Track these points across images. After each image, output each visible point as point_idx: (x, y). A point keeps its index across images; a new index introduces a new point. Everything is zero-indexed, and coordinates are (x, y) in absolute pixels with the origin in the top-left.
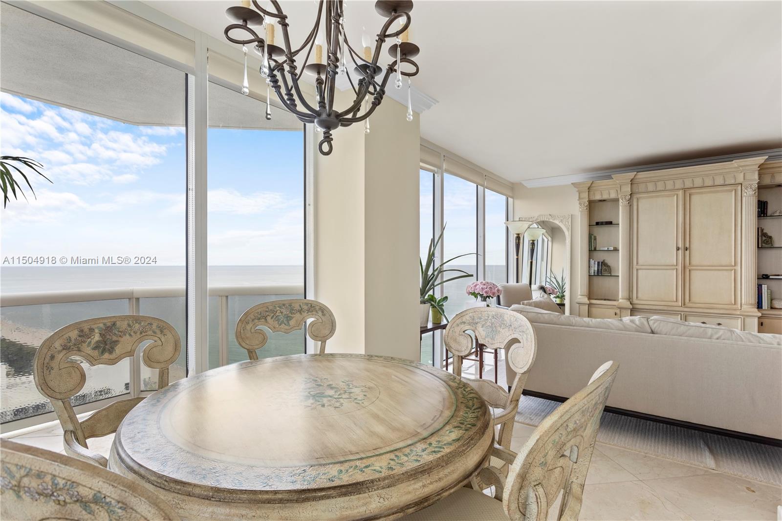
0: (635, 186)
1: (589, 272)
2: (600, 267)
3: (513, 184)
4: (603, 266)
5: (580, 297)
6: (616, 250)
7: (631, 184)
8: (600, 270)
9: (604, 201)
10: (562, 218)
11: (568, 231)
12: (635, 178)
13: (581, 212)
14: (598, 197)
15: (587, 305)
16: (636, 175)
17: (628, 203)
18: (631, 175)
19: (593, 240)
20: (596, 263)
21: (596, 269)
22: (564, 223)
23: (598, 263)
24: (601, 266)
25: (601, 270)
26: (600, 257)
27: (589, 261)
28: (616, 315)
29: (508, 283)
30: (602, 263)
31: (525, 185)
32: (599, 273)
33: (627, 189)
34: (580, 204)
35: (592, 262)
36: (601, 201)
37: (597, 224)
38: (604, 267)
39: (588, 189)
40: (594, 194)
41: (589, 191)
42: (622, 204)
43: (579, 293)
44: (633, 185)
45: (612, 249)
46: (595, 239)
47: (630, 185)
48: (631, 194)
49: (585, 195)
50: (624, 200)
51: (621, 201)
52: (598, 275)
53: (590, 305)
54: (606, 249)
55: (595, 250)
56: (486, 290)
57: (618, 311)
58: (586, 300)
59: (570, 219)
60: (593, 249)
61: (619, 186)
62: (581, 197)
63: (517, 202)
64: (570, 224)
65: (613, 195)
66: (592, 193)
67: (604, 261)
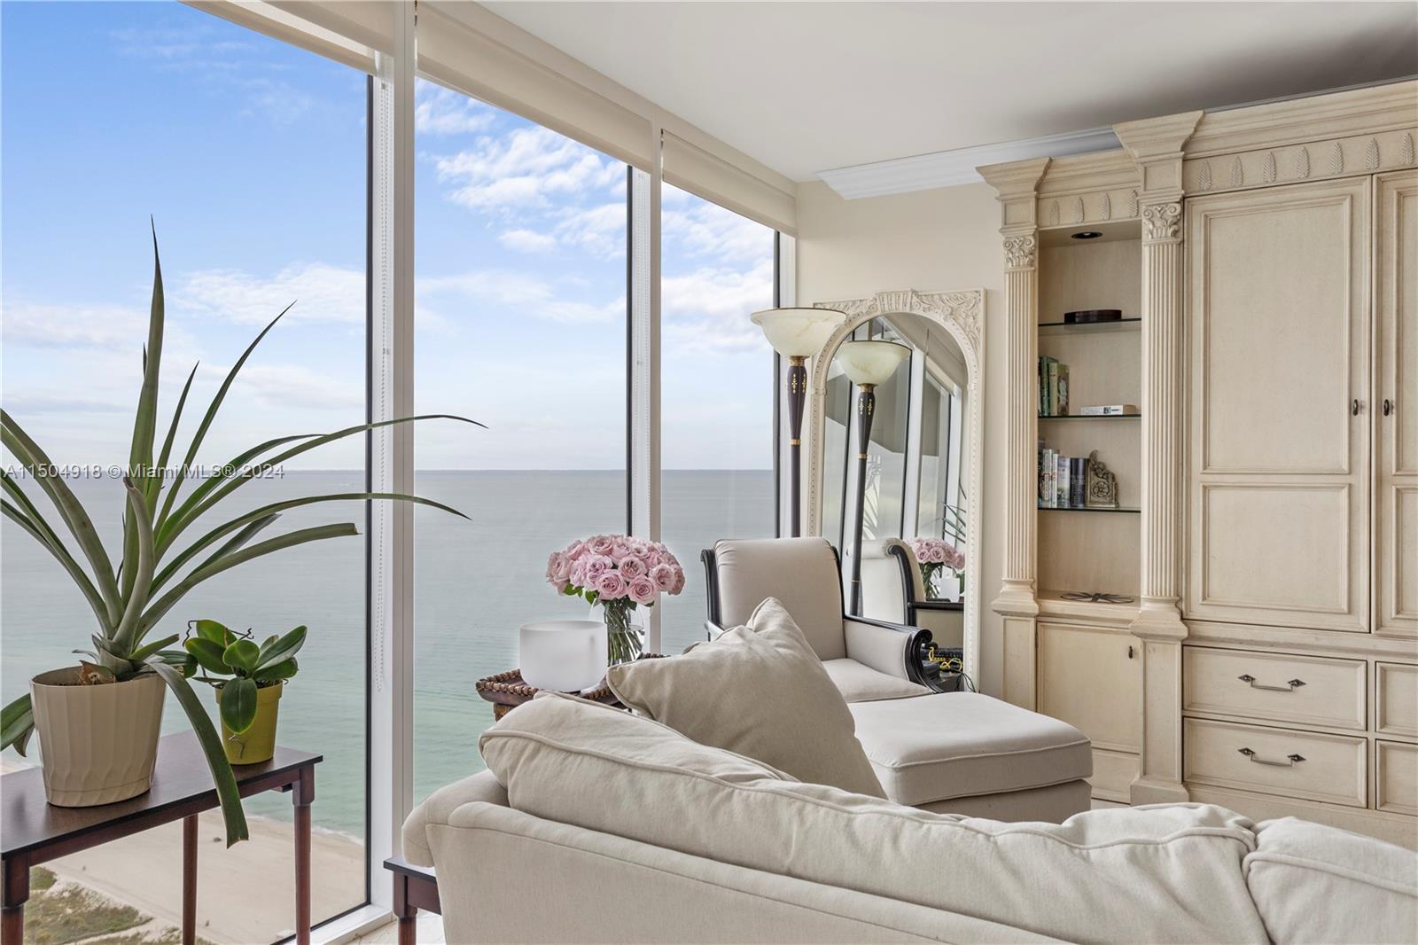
0: (1196, 167)
1: (1040, 495)
2: (1080, 477)
3: (795, 185)
4: (1091, 474)
5: (1006, 588)
6: (1133, 414)
7: (1185, 160)
8: (1079, 490)
9: (1094, 235)
10: (954, 305)
11: (975, 348)
12: (1199, 134)
13: (1012, 274)
14: (1069, 220)
15: (1032, 621)
16: (1200, 123)
17: (1175, 233)
18: (1184, 122)
19: (1054, 380)
20: (1068, 463)
21: (1066, 485)
22: (961, 321)
23: (1074, 463)
24: (1085, 473)
25: (1084, 487)
26: (1082, 439)
27: (1041, 455)
28: (1131, 656)
29: (778, 536)
30: (1087, 462)
31: (835, 187)
32: (1077, 500)
33: (1170, 180)
34: (1009, 245)
35: (1052, 458)
36: (1081, 236)
37: (1070, 318)
38: (1094, 480)
39: (1038, 188)
40: (1057, 208)
41: (1038, 199)
42: (1154, 236)
43: (1005, 577)
44: (1189, 164)
45: (1121, 413)
46: (1064, 377)
47: (1179, 164)
48: (1184, 198)
49: (1026, 212)
50: (1158, 224)
51: (1147, 226)
52: (1073, 509)
53: (1041, 618)
54: (1101, 412)
55: (1064, 414)
56: (609, 573)
57: (1137, 643)
58: (1027, 602)
59: (981, 305)
60: (1055, 412)
61: (1141, 170)
62: (1012, 220)
63: (807, 247)
64: (981, 323)
65: (1122, 213)
66: (1047, 205)
67: (1093, 455)
